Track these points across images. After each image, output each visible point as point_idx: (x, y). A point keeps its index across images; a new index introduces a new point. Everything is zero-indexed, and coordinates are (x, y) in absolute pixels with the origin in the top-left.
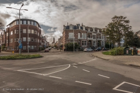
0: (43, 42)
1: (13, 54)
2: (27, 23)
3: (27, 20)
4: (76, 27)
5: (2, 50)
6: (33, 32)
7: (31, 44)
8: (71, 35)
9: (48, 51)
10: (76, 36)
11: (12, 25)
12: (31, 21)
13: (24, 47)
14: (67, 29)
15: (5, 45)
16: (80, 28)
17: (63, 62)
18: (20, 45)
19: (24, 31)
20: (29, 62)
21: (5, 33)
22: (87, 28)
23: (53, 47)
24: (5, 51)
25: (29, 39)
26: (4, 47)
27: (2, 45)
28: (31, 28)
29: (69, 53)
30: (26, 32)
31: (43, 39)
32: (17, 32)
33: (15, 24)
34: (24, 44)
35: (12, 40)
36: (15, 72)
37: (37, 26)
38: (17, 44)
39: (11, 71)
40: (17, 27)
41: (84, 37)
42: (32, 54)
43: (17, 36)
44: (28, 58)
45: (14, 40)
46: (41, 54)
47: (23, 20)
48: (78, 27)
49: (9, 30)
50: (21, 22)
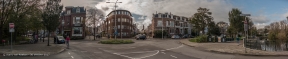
0: (134, 29)
1: (111, 40)
2: (121, 13)
3: (121, 11)
4: (164, 16)
5: (103, 36)
6: (125, 20)
7: (124, 31)
8: (160, 23)
10: (165, 24)
11: (110, 16)
12: (124, 11)
13: (119, 34)
14: (156, 17)
15: (105, 31)
16: (168, 17)
17: (153, 49)
18: (116, 31)
21: (105, 22)
22: (174, 17)
24: (105, 36)
25: (123, 27)
26: (104, 34)
27: (103, 31)
28: (125, 17)
29: (158, 40)
30: (120, 21)
31: (134, 26)
33: (112, 15)
34: (119, 31)
35: (109, 27)
37: (129, 15)
38: (113, 31)
40: (113, 17)
41: (171, 25)
42: (125, 40)
43: (113, 24)
44: (122, 43)
45: (111, 28)
46: (132, 40)
47: (118, 11)
48: (166, 16)
49: (107, 20)
50: (116, 12)
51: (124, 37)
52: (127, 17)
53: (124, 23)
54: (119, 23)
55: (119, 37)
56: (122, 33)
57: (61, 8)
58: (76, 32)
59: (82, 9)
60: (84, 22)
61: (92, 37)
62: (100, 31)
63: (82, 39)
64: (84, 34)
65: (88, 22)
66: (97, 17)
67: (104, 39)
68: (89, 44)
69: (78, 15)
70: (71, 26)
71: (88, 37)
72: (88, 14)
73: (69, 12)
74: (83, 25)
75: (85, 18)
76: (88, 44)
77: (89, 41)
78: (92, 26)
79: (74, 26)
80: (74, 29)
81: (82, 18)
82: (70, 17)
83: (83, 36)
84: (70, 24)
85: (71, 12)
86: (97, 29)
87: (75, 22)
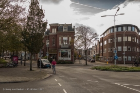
1: (110, 66)
2: (122, 29)
3: (122, 26)
5: (97, 60)
6: (130, 39)
7: (127, 54)
11: (106, 34)
12: (127, 26)
13: (120, 58)
15: (99, 55)
18: (115, 55)
19: (120, 39)
20: (127, 75)
21: (99, 43)
24: (99, 61)
25: (125, 49)
26: (99, 57)
27: (97, 55)
28: (128, 34)
30: (121, 41)
32: (111, 41)
33: (109, 32)
34: (120, 54)
35: (105, 50)
36: (113, 85)
37: (136, 31)
38: (112, 54)
39: (109, 83)
40: (111, 36)
42: (130, 67)
43: (111, 45)
45: (107, 50)
47: (117, 27)
49: (102, 40)
50: (115, 29)
51: (128, 63)
53: (127, 43)
54: (120, 44)
55: (121, 62)
56: (124, 57)
57: (45, 24)
59: (69, 27)
60: (72, 43)
61: (83, 62)
62: (93, 54)
63: (70, 63)
64: (73, 57)
65: (78, 44)
66: (89, 36)
68: (80, 70)
69: (65, 34)
70: (57, 48)
71: (77, 62)
72: (77, 34)
73: (54, 31)
74: (71, 47)
75: (73, 37)
76: (78, 70)
77: (80, 65)
78: (83, 48)
79: (60, 47)
80: (61, 51)
81: (70, 38)
82: (56, 36)
83: (72, 60)
84: (56, 45)
85: (57, 30)
86: (89, 52)
87: (62, 43)
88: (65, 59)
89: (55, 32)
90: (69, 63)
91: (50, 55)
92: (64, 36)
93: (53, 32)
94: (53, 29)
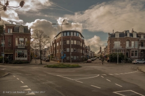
0: (86, 52)
2: (70, 35)
3: (70, 32)
5: (51, 60)
7: (74, 54)
8: (117, 44)
9: (90, 62)
10: (123, 45)
11: (58, 37)
12: (74, 32)
14: (112, 37)
15: (53, 55)
16: (128, 36)
18: (62, 55)
21: (53, 44)
23: (98, 58)
24: (53, 60)
25: (72, 50)
26: (52, 57)
27: (51, 55)
28: (74, 38)
30: (69, 43)
33: (60, 36)
34: (68, 54)
35: (58, 51)
37: (80, 36)
47: (66, 32)
48: (126, 34)
49: (55, 42)
50: (65, 34)
51: (74, 61)
52: (78, 39)
53: (73, 46)
54: (69, 46)
55: (69, 61)
56: (71, 57)
58: (20, 55)
59: (26, 28)
60: (29, 43)
61: (39, 61)
62: (48, 54)
63: (27, 63)
64: (28, 57)
65: (34, 45)
67: (52, 63)
68: (35, 68)
69: (21, 35)
70: (14, 48)
71: (34, 61)
74: (28, 47)
75: (29, 39)
78: (38, 48)
79: (17, 48)
80: (17, 52)
81: (26, 39)
82: (12, 37)
83: (28, 60)
84: (12, 45)
85: (13, 31)
86: (45, 52)
87: (19, 43)
88: (22, 59)
89: (11, 32)
90: (25, 63)
91: (6, 55)
92: (20, 37)
93: (9, 32)
94: (9, 29)
